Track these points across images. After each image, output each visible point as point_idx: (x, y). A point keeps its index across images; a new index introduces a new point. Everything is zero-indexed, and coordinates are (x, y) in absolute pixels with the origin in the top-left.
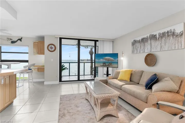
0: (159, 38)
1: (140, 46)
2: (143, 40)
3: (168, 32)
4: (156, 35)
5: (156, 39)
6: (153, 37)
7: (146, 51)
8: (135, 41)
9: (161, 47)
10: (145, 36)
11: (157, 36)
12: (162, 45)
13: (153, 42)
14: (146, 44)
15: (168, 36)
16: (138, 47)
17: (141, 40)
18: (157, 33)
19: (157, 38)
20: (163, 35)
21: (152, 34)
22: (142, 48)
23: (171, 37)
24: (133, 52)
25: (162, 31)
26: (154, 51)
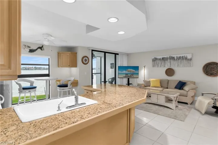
0: (176, 60)
1: (161, 64)
2: (163, 59)
3: (183, 57)
4: (174, 57)
5: (174, 60)
7: (166, 66)
8: (155, 58)
9: (178, 65)
10: (166, 57)
11: (175, 58)
12: (179, 63)
13: (172, 61)
14: (166, 62)
15: (183, 59)
16: (159, 63)
17: (161, 59)
19: (175, 59)
20: (179, 58)
21: (171, 56)
22: (163, 64)
23: (185, 60)
24: (154, 66)
25: (178, 56)
26: (172, 67)
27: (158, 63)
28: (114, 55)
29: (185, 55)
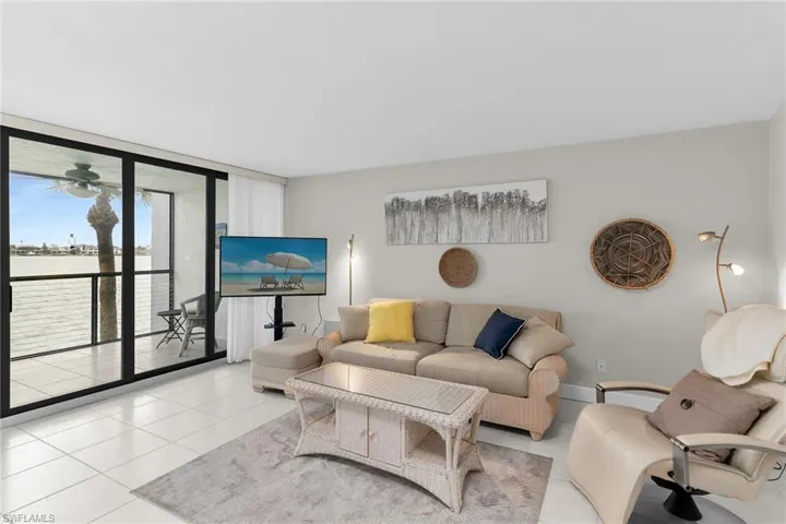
0: (483, 208)
1: (422, 223)
2: (430, 202)
3: (509, 195)
4: (475, 197)
5: (476, 207)
6: (467, 201)
7: (443, 238)
8: (398, 200)
9: (491, 233)
10: (440, 194)
11: (480, 201)
12: (494, 226)
13: (466, 216)
14: (443, 217)
15: (510, 205)
16: (412, 224)
17: (423, 203)
18: (477, 191)
19: (480, 206)
20: (495, 201)
21: (464, 190)
22: (429, 229)
23: (519, 213)
24: (392, 239)
25: (493, 190)
26: (471, 242)
27: (409, 223)
28: (203, 178)
29: (521, 187)
